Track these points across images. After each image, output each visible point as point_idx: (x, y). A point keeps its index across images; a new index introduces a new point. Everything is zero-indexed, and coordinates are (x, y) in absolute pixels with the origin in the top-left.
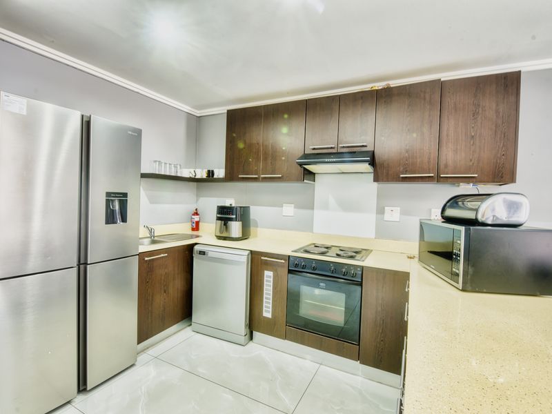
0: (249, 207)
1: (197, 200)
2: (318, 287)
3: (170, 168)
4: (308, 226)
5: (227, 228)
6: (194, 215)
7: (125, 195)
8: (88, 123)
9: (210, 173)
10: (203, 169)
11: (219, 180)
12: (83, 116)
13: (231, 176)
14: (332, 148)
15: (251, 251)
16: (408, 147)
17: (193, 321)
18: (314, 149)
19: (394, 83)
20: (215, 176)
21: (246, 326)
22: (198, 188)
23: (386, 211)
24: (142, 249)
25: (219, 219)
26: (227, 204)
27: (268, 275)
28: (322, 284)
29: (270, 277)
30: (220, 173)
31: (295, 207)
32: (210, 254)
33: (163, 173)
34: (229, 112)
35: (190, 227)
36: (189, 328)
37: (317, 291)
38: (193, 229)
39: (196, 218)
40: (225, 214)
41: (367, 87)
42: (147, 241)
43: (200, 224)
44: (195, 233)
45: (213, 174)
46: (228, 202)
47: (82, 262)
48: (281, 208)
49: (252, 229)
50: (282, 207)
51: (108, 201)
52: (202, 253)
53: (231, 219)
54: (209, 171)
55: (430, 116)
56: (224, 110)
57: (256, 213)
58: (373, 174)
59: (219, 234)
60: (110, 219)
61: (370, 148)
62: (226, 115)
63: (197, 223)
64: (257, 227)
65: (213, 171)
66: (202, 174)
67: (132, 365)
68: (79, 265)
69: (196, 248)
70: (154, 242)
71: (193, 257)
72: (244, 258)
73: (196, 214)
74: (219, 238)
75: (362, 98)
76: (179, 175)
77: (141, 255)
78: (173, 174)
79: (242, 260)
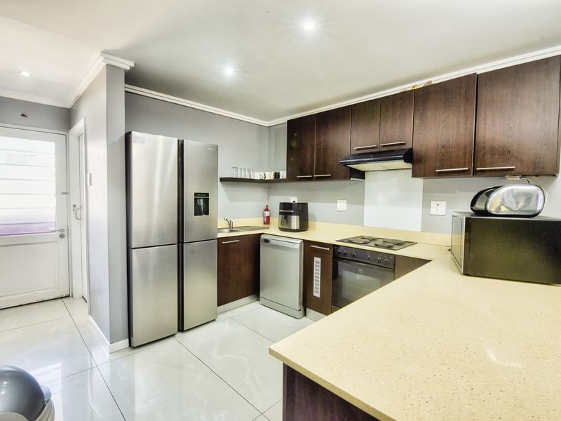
0: (307, 203)
1: (268, 198)
2: (357, 272)
3: (245, 172)
4: (359, 220)
5: (287, 221)
6: (265, 211)
7: (207, 195)
8: (182, 145)
9: (277, 175)
10: (271, 172)
11: (283, 181)
12: (179, 141)
13: (292, 177)
14: (373, 148)
15: (304, 241)
16: (444, 143)
17: (261, 295)
18: (358, 149)
19: (436, 80)
20: (281, 178)
21: (300, 303)
22: (268, 188)
23: (432, 206)
24: (220, 235)
25: (281, 213)
26: (291, 201)
27: (317, 260)
28: (360, 270)
29: (318, 262)
30: (283, 175)
31: (348, 203)
32: (272, 242)
33: (239, 177)
34: (289, 122)
35: (262, 221)
36: (258, 302)
37: (359, 277)
38: (265, 223)
39: (267, 214)
40: (287, 209)
41: (408, 87)
42: (227, 230)
43: (271, 218)
44: (266, 226)
45: (279, 176)
46: (293, 199)
47: (181, 241)
48: (335, 204)
49: (310, 223)
50: (337, 202)
51: (196, 199)
52: (267, 241)
53: (291, 214)
54: (276, 173)
55: (465, 111)
56: (284, 120)
57: (313, 208)
58: (411, 170)
59: (281, 227)
60: (198, 212)
61: (408, 146)
62: (286, 125)
63: (268, 218)
64: (315, 221)
65: (279, 173)
66: (270, 176)
67: (214, 320)
68: (178, 243)
69: (262, 236)
70: (231, 231)
71: (260, 245)
72: (297, 245)
73: (267, 210)
74: (282, 229)
75: (401, 99)
76: (252, 177)
77: (220, 240)
78: (247, 177)
79: (296, 247)
